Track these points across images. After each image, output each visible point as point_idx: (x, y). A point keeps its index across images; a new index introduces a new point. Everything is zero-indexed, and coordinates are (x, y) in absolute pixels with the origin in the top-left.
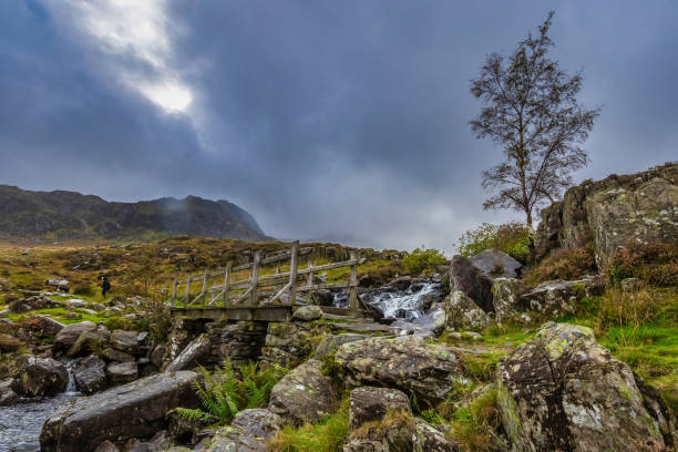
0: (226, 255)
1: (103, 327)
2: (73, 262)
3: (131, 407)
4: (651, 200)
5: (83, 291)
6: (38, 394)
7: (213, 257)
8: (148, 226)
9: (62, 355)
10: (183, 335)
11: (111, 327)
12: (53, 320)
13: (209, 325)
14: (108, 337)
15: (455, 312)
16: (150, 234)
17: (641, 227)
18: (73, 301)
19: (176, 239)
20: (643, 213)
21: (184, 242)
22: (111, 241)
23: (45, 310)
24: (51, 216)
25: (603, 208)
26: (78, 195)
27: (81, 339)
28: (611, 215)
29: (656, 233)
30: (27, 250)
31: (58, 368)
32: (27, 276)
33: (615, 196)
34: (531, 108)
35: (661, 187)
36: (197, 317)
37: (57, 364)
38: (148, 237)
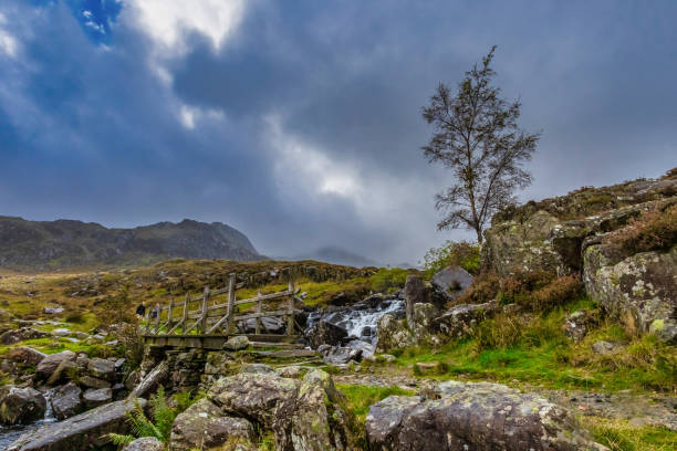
0: (213, 277)
1: (83, 356)
2: (72, 289)
3: (81, 434)
4: (536, 231)
5: (75, 319)
6: (16, 422)
7: (201, 280)
8: (146, 250)
9: (43, 384)
10: (151, 362)
11: (90, 355)
12: (36, 350)
13: (168, 353)
14: (86, 365)
15: (384, 334)
16: (148, 258)
17: (528, 255)
18: (59, 330)
19: (172, 262)
20: (530, 242)
21: (180, 265)
22: (110, 266)
23: (31, 341)
24: (54, 244)
25: (498, 238)
26: (80, 223)
27: (60, 368)
28: (505, 244)
29: (539, 261)
30: (31, 278)
31: (36, 397)
32: (27, 304)
33: (508, 228)
34: (477, 133)
35: (544, 219)
36: (163, 344)
37: (36, 393)
38: (147, 261)
